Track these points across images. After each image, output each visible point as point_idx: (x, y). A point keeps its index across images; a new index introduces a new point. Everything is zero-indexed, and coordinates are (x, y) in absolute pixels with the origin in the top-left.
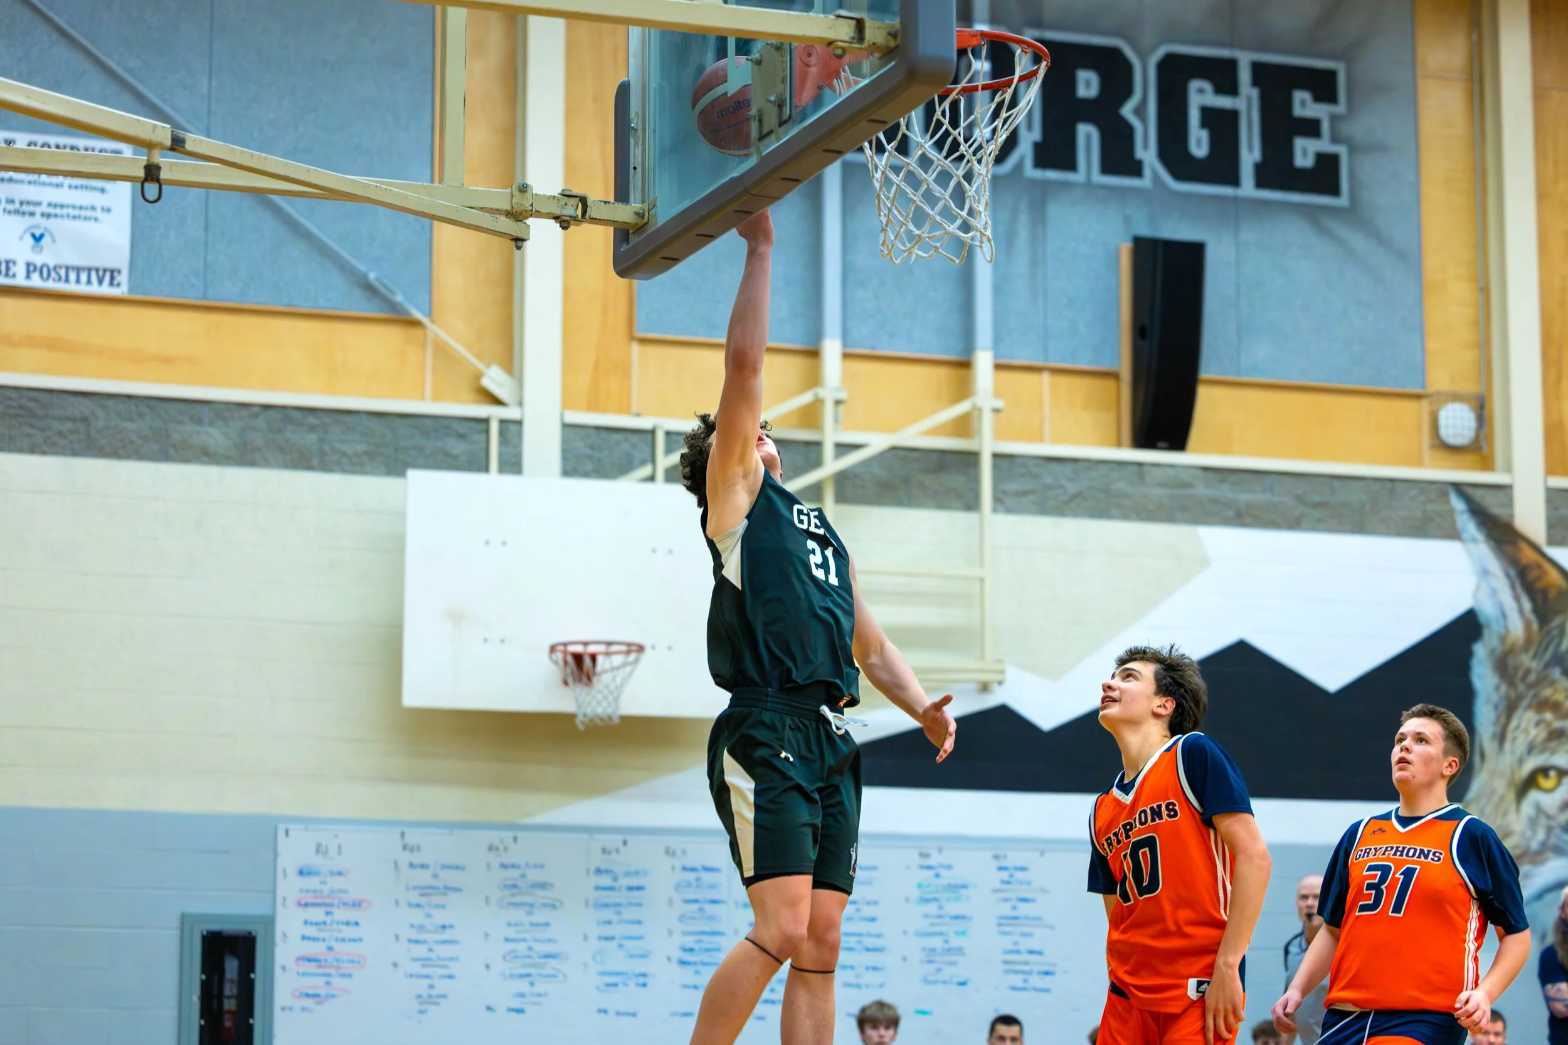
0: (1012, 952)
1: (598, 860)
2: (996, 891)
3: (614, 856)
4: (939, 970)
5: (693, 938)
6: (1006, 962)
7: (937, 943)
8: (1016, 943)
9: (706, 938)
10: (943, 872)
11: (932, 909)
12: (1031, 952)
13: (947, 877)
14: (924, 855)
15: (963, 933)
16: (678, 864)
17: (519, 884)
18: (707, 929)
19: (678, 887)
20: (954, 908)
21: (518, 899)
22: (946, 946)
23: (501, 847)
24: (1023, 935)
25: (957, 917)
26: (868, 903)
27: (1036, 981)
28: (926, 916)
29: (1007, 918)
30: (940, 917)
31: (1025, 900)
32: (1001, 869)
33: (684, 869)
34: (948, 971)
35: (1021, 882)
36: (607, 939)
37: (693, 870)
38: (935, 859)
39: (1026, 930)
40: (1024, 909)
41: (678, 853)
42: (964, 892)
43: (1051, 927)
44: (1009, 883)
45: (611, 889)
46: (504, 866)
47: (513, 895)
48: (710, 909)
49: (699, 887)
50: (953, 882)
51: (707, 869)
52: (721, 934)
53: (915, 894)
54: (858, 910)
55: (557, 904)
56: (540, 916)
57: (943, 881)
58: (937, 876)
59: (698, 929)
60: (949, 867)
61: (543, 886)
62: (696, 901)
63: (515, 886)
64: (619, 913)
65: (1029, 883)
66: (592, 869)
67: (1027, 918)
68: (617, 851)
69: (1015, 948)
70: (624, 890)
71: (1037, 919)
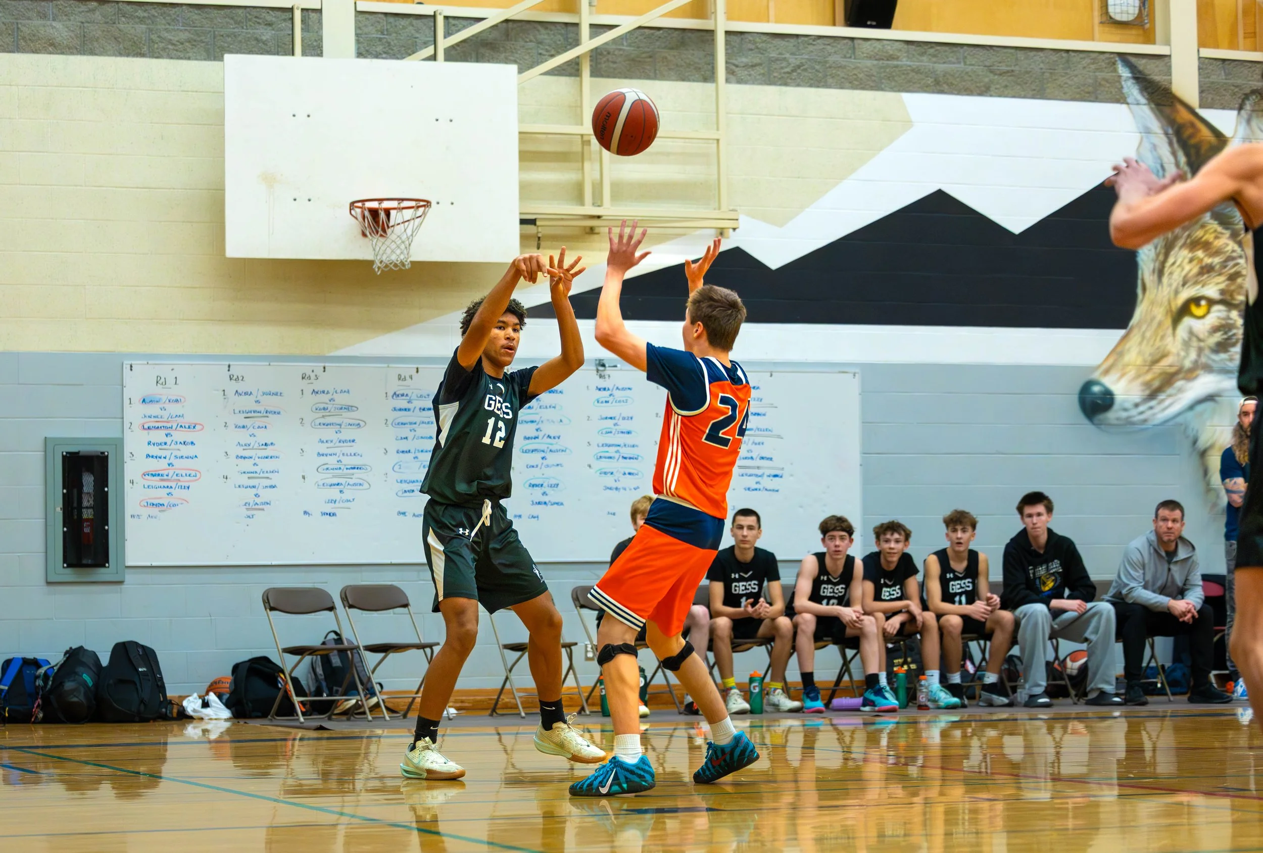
1: (395, 386)
3: (408, 382)
8: (749, 451)
12: (762, 458)
17: (330, 406)
21: (328, 420)
23: (313, 377)
24: (755, 443)
26: (624, 419)
27: (767, 482)
31: (757, 414)
36: (404, 452)
39: (757, 440)
40: (756, 422)
43: (779, 437)
45: (407, 410)
46: (315, 392)
47: (323, 417)
54: (615, 425)
55: (362, 424)
56: (347, 434)
61: (349, 408)
63: (325, 409)
64: (413, 430)
65: (760, 400)
66: (390, 394)
67: (759, 429)
68: (411, 377)
69: (749, 455)
70: (417, 410)
71: (767, 430)
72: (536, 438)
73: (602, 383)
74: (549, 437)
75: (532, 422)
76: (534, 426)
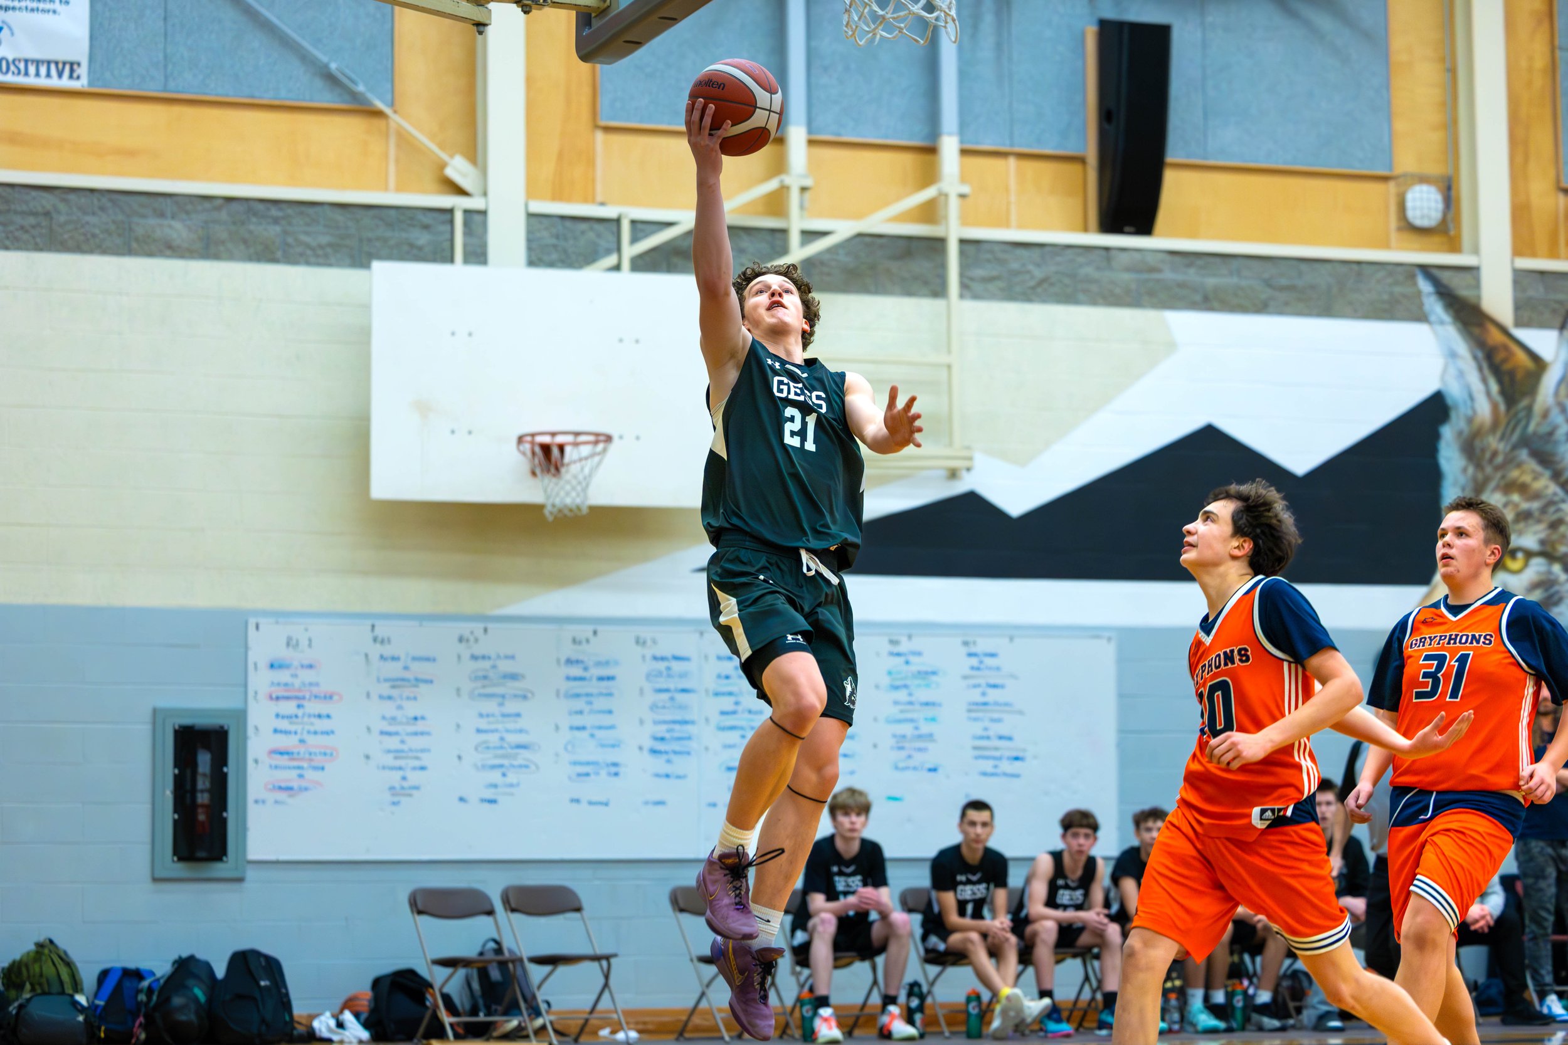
0: (981, 738)
1: (569, 651)
2: (965, 677)
3: (584, 646)
4: (910, 757)
5: (664, 727)
6: (975, 748)
7: (907, 729)
8: (986, 729)
9: (677, 727)
10: (912, 659)
11: (902, 695)
12: (1001, 738)
13: (917, 664)
14: (893, 642)
15: (933, 719)
16: (649, 652)
17: (491, 674)
18: (678, 718)
19: (648, 676)
20: (922, 695)
21: (489, 691)
22: (917, 733)
23: (472, 639)
24: (993, 720)
25: (927, 704)
27: (1006, 766)
28: (896, 703)
29: (977, 704)
30: (911, 703)
31: (995, 686)
32: (970, 655)
33: (655, 658)
34: (918, 758)
35: (990, 668)
36: (579, 728)
37: (663, 659)
38: (905, 646)
39: (996, 716)
40: (993, 695)
41: (649, 642)
42: (934, 678)
43: (1021, 713)
44: (978, 669)
45: (582, 679)
46: (474, 658)
47: (484, 687)
48: (681, 698)
49: (669, 676)
50: (924, 668)
51: (677, 658)
52: (692, 722)
53: (886, 681)
55: (529, 695)
56: (511, 707)
57: (914, 668)
58: (907, 663)
59: (668, 717)
60: (919, 654)
61: (514, 677)
62: (667, 690)
63: (485, 677)
64: (590, 703)
65: (998, 669)
66: (563, 660)
67: (996, 704)
68: (588, 641)
69: (985, 734)
70: (594, 680)
71: (1006, 704)
72: (734, 713)
74: (750, 712)
75: (730, 694)
76: (732, 699)
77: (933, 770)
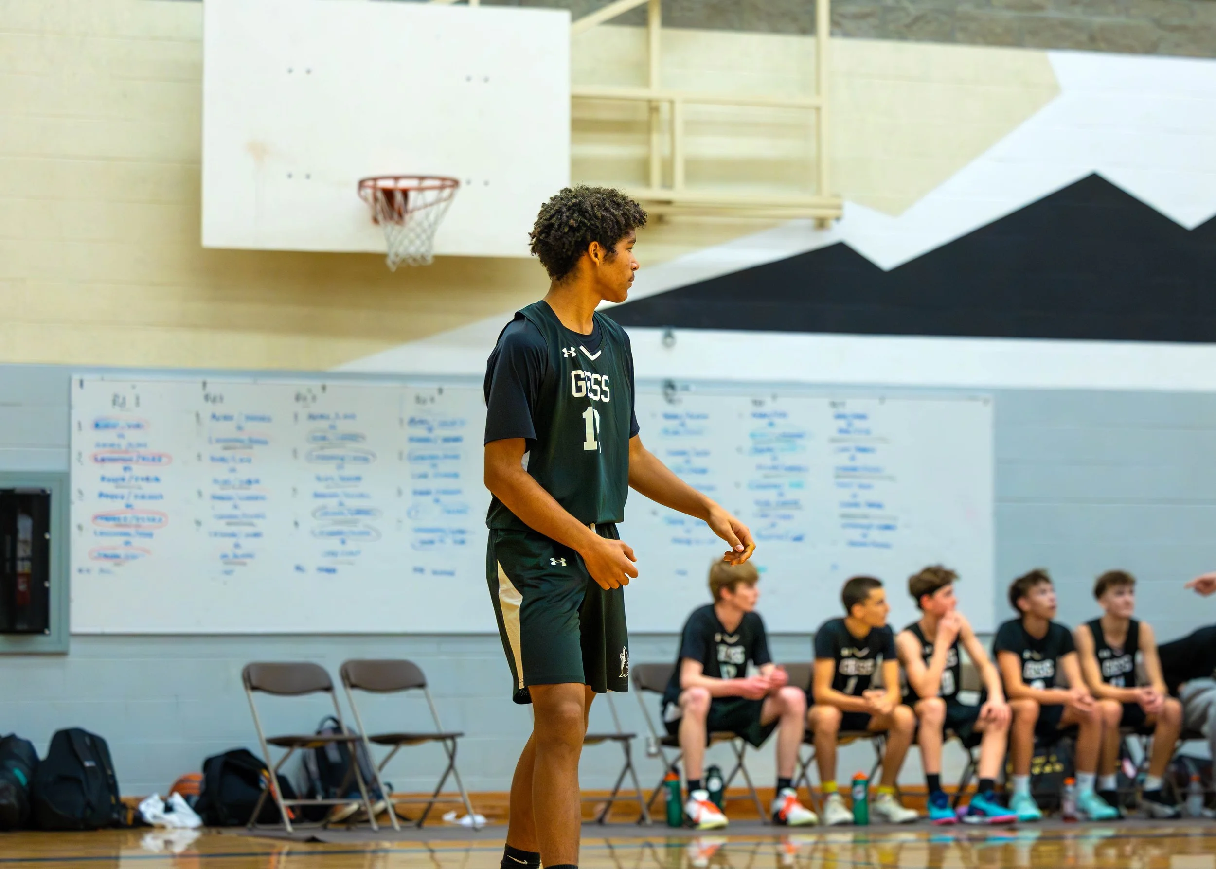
0: (850, 505)
1: (412, 410)
2: (833, 440)
3: (429, 405)
4: (773, 525)
6: (844, 516)
7: (771, 495)
8: (855, 496)
10: (778, 421)
11: (765, 459)
12: (871, 505)
13: (782, 426)
14: (757, 403)
15: (799, 485)
17: (329, 435)
20: (788, 459)
21: (328, 452)
22: (781, 499)
23: (309, 397)
24: (862, 486)
25: (792, 468)
26: (698, 454)
27: (876, 535)
28: (759, 467)
29: (846, 469)
30: (775, 468)
31: (864, 450)
32: (839, 417)
34: (783, 526)
35: (860, 431)
36: (422, 493)
38: (769, 406)
39: (865, 481)
40: (863, 460)
42: (799, 442)
43: (891, 478)
44: (847, 431)
45: (426, 440)
46: (312, 417)
47: (322, 448)
50: (789, 431)
53: (748, 444)
54: (688, 462)
55: (370, 457)
56: (351, 470)
57: (778, 430)
58: (771, 424)
60: (783, 415)
61: (353, 437)
63: (324, 438)
64: (434, 466)
65: (868, 432)
66: (406, 419)
67: (866, 469)
68: (432, 400)
69: (853, 500)
70: (439, 441)
71: (876, 470)
73: (670, 409)
77: (798, 539)
